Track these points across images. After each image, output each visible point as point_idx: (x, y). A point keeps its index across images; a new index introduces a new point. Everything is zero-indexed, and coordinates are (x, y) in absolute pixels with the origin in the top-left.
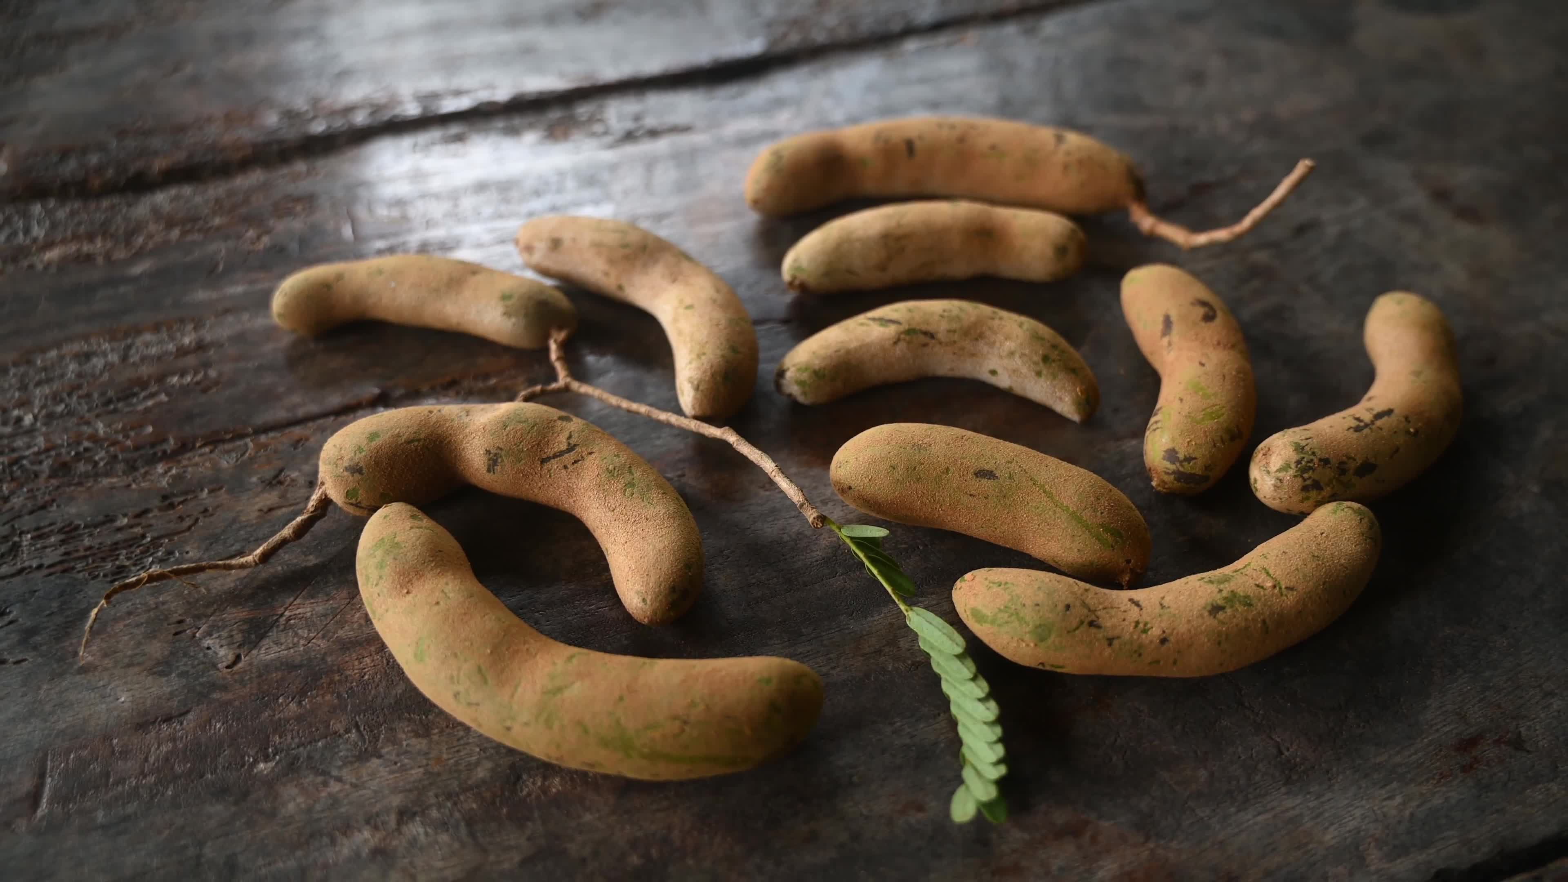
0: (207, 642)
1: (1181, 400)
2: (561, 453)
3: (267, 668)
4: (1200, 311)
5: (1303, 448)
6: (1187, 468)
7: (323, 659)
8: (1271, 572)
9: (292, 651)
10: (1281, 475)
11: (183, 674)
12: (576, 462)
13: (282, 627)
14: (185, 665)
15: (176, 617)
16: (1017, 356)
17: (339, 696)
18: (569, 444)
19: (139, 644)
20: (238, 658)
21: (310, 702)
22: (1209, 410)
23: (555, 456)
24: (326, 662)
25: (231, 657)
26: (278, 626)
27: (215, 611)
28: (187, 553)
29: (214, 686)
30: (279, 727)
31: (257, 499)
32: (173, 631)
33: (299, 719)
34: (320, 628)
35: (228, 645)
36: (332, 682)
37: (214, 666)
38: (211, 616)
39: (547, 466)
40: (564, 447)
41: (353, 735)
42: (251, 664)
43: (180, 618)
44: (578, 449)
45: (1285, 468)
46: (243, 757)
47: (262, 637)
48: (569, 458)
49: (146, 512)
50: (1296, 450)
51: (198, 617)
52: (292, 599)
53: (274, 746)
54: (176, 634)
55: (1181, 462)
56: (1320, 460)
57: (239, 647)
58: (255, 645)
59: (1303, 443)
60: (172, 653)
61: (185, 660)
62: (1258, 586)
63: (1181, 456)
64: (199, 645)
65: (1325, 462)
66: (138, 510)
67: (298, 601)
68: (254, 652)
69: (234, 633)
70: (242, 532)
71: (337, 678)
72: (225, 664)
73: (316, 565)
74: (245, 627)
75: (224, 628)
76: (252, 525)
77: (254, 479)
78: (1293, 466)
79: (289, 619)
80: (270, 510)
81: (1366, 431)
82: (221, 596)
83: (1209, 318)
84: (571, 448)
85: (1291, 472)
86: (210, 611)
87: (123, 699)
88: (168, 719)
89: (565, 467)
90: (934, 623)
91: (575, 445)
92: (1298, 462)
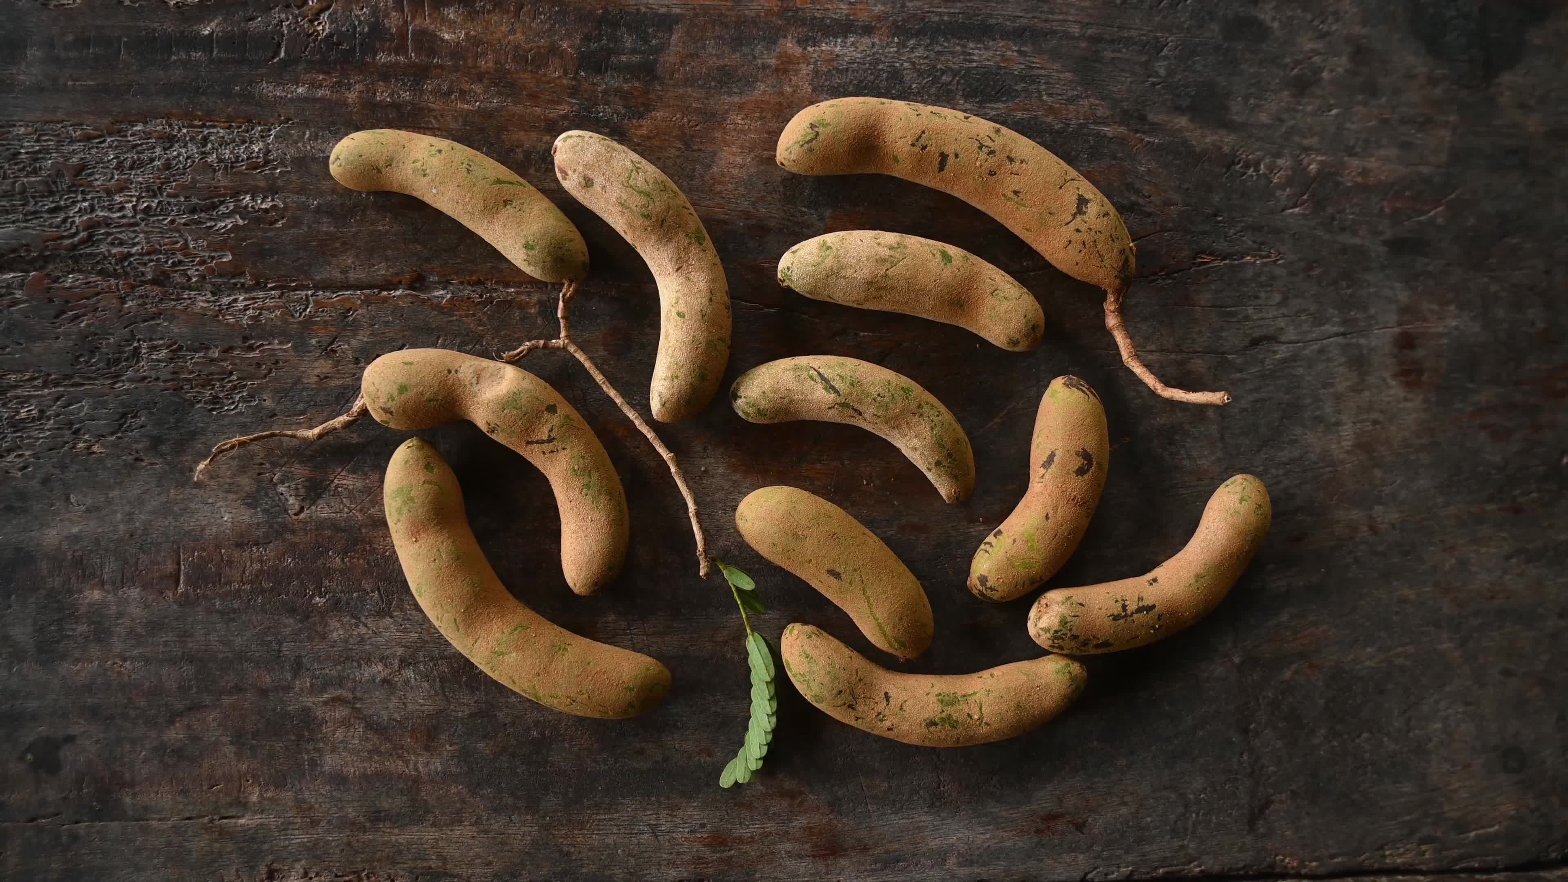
0: (281, 489)
1: (1014, 541)
2: (542, 442)
3: (321, 525)
4: (1079, 462)
5: (1066, 623)
6: (989, 593)
7: (360, 529)
8: (983, 709)
9: (339, 515)
10: (1041, 632)
11: (265, 511)
12: (552, 452)
13: (332, 493)
14: (266, 503)
15: (258, 460)
16: (918, 452)
17: (368, 563)
18: (549, 436)
19: (235, 475)
20: (302, 510)
21: (350, 561)
22: (1027, 561)
23: (537, 442)
24: (361, 533)
25: (297, 507)
26: (329, 491)
27: (286, 463)
28: (265, 400)
29: (285, 527)
30: (329, 573)
31: (316, 364)
32: (257, 472)
33: (342, 572)
34: (359, 502)
35: (296, 496)
36: (364, 550)
37: (286, 511)
38: (283, 466)
39: (529, 447)
40: (545, 437)
41: (376, 594)
42: (311, 517)
43: (261, 461)
44: (555, 442)
45: (1046, 630)
46: (305, 590)
47: (319, 496)
48: (547, 447)
49: (232, 348)
50: (1061, 622)
51: (274, 465)
52: (340, 470)
53: (325, 587)
54: (259, 474)
55: (987, 588)
56: (1073, 635)
57: (303, 500)
58: (313, 503)
59: (1069, 619)
60: (258, 491)
61: (266, 499)
62: (969, 715)
63: (989, 585)
64: (275, 490)
65: (1075, 637)
66: (226, 346)
67: (344, 473)
68: (313, 508)
69: (300, 486)
70: (305, 394)
71: (368, 548)
72: (294, 511)
73: (357, 443)
74: (307, 484)
75: (293, 479)
76: (312, 389)
77: (313, 342)
78: (1052, 632)
79: (337, 487)
80: (326, 377)
81: (1122, 621)
82: (289, 450)
83: (1081, 472)
84: (550, 440)
85: (1048, 635)
86: (282, 461)
87: (225, 519)
88: (257, 544)
89: (544, 453)
90: (763, 653)
91: (554, 439)
92: (1056, 632)
